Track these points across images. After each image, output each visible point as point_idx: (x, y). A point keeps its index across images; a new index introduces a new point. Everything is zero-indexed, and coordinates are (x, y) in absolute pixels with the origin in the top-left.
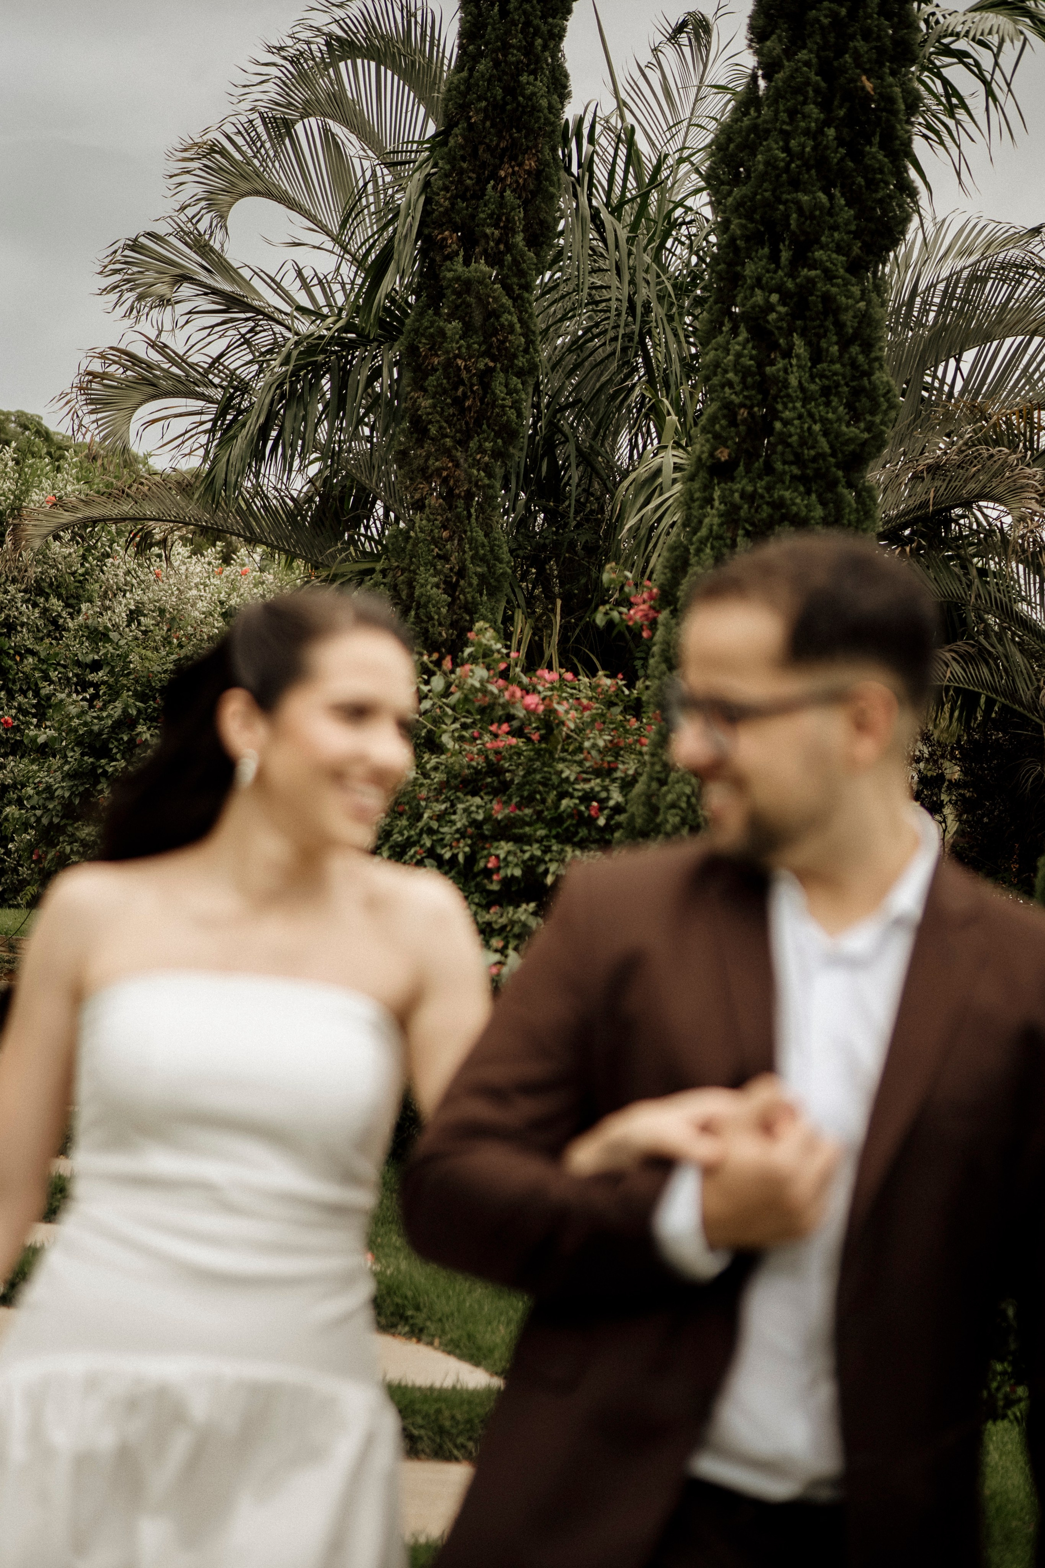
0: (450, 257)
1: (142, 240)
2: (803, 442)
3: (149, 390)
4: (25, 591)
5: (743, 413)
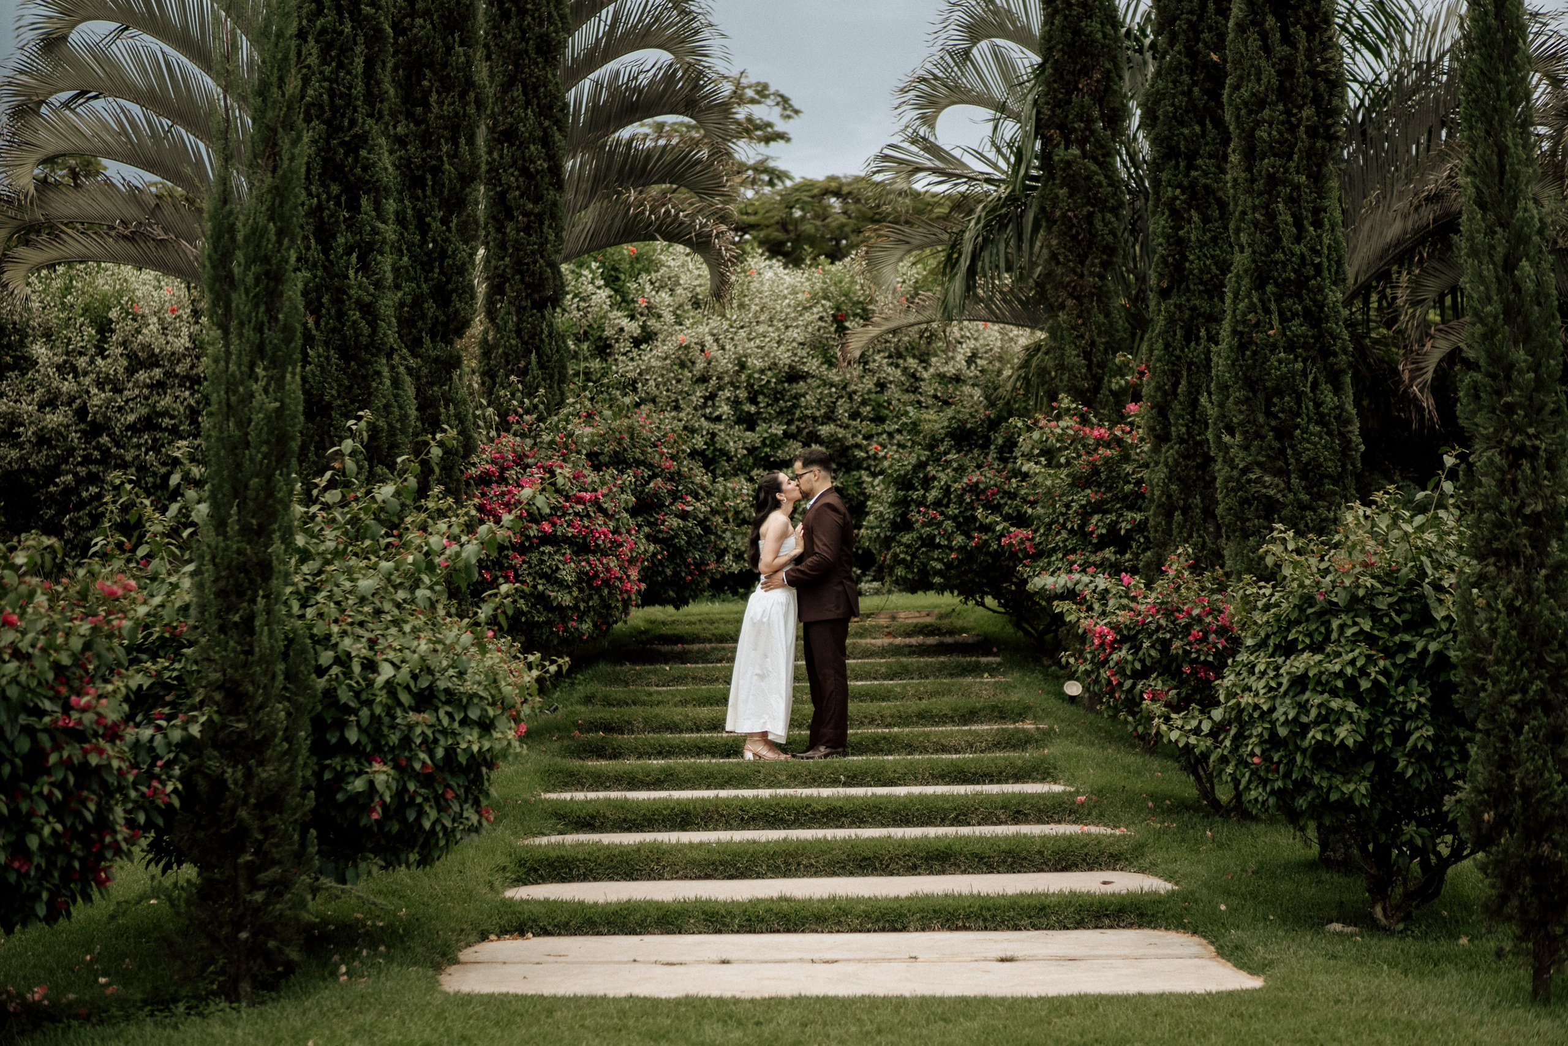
0: (1057, 145)
1: (886, 152)
2: (1201, 271)
3: (907, 247)
4: (890, 357)
5: (1170, 260)
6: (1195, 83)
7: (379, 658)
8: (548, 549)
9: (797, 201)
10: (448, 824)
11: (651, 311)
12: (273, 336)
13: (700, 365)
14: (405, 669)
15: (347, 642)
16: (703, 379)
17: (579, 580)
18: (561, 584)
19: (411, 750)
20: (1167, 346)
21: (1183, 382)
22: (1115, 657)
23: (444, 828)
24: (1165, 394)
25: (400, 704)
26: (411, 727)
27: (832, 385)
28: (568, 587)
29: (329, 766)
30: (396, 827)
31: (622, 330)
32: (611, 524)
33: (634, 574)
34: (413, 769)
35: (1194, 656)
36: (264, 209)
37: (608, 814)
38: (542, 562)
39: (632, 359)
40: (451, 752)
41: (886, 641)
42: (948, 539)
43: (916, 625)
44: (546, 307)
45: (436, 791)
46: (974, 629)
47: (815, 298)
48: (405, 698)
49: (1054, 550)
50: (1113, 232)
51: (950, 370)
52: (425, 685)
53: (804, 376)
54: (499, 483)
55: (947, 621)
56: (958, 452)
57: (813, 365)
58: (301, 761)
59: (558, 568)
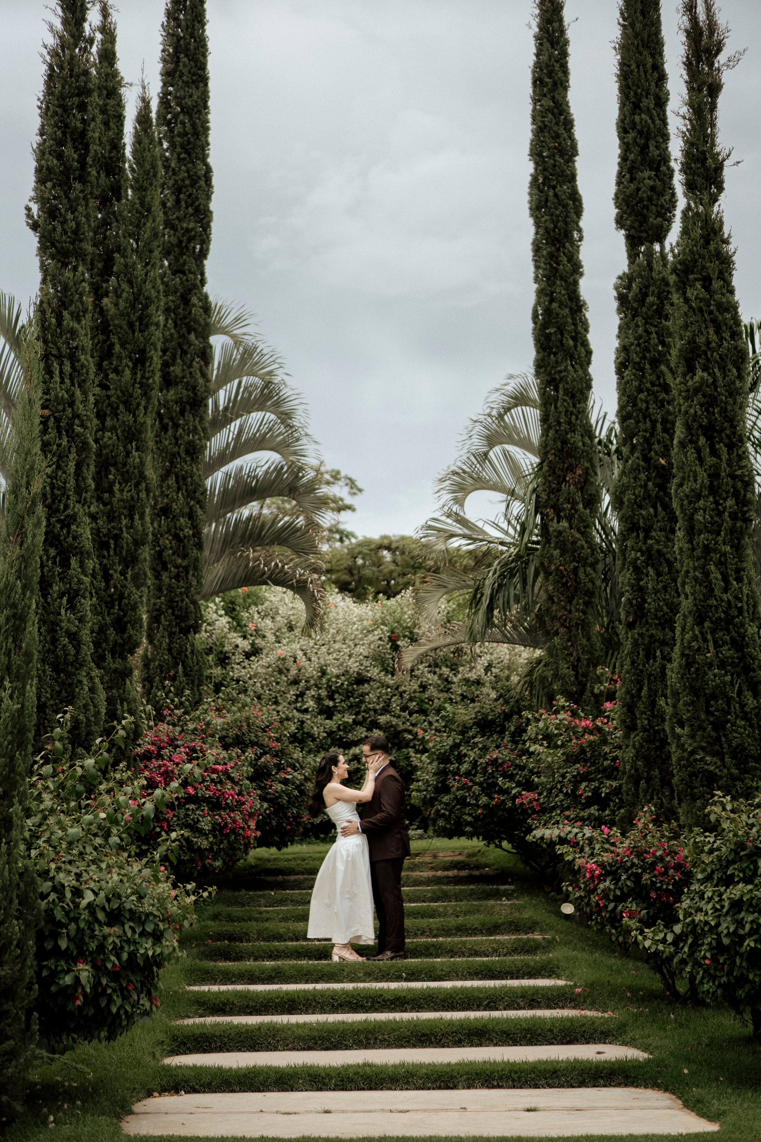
0: (552, 520)
1: (430, 523)
2: (656, 610)
3: (444, 590)
4: (430, 666)
5: (634, 602)
6: (649, 479)
7: (83, 887)
8: (192, 806)
9: (360, 553)
10: (129, 1009)
11: (258, 633)
12: (17, 660)
13: (293, 672)
14: (102, 894)
15: (62, 875)
16: (295, 682)
17: (213, 830)
18: (201, 832)
19: (105, 954)
20: (633, 662)
21: (645, 688)
22: (601, 886)
23: (126, 1012)
24: (632, 696)
25: (97, 920)
26: (105, 937)
27: (388, 687)
28: (206, 834)
29: (46, 966)
30: (91, 1012)
31: (237, 646)
32: (237, 789)
33: (253, 824)
34: (106, 968)
35: (658, 885)
36: (13, 571)
37: (236, 1001)
38: (187, 815)
39: (244, 668)
40: (132, 955)
41: (431, 874)
42: (476, 799)
43: (452, 862)
44: (189, 632)
45: (121, 985)
46: (493, 865)
47: (376, 624)
48: (101, 916)
49: (554, 808)
50: (592, 581)
51: (473, 676)
52: (116, 906)
53: (368, 680)
54: (157, 759)
55: (474, 859)
56: (483, 736)
57: (374, 672)
58: (29, 963)
59: (199, 821)
